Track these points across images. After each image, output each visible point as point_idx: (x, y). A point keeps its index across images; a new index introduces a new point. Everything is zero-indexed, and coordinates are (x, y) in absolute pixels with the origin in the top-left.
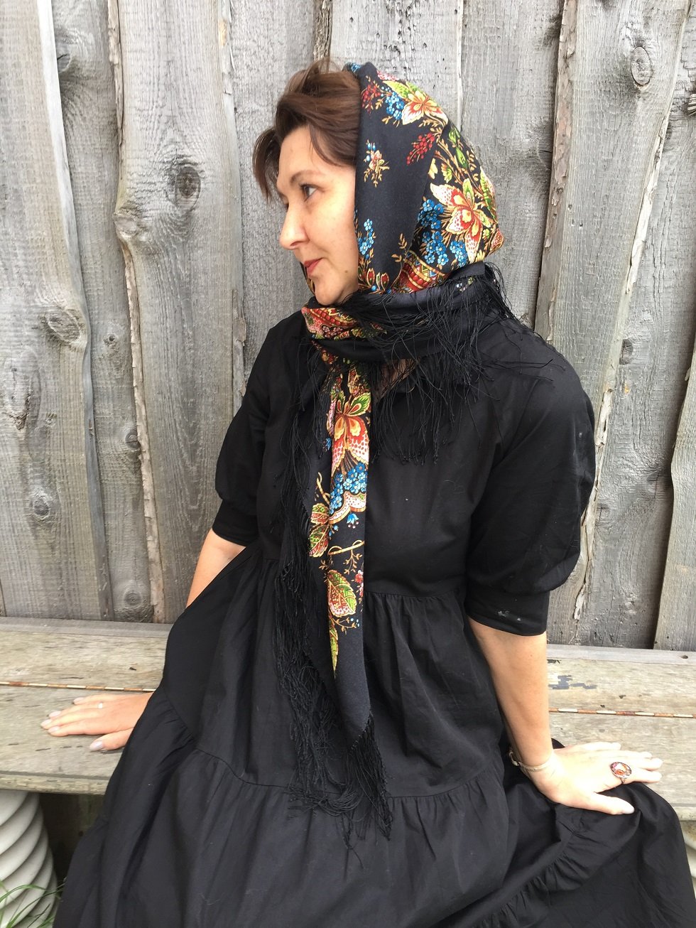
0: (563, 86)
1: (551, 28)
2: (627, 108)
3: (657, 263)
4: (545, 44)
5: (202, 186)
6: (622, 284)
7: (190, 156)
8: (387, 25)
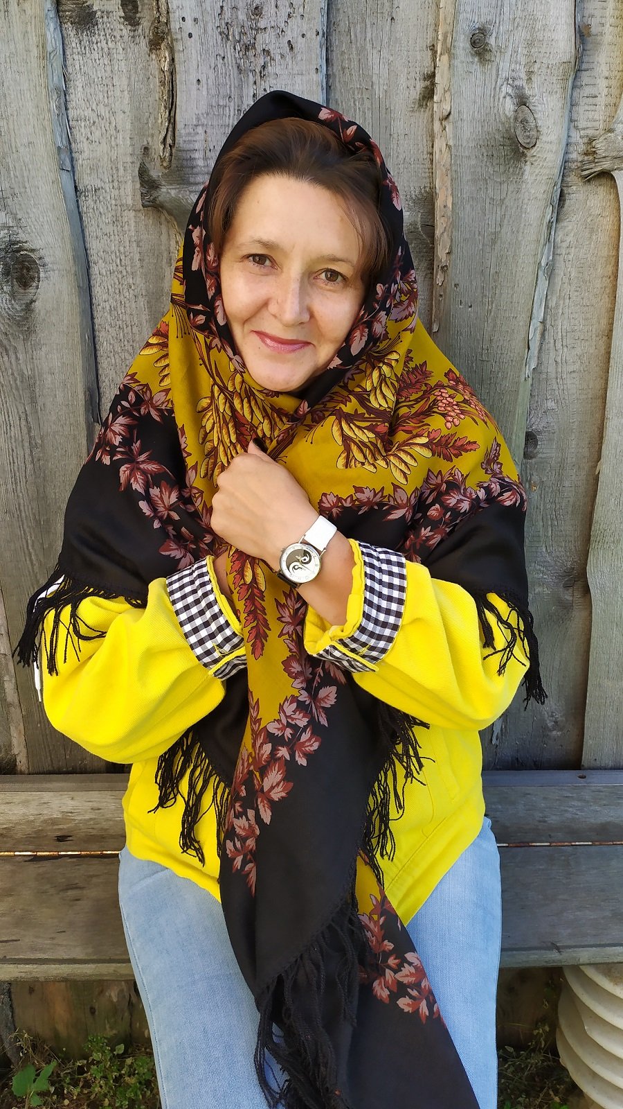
0: (441, 151)
1: (426, 88)
2: (514, 174)
3: (559, 345)
4: (421, 106)
5: (42, 275)
6: (520, 370)
7: (26, 242)
8: (240, 87)
